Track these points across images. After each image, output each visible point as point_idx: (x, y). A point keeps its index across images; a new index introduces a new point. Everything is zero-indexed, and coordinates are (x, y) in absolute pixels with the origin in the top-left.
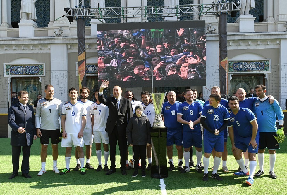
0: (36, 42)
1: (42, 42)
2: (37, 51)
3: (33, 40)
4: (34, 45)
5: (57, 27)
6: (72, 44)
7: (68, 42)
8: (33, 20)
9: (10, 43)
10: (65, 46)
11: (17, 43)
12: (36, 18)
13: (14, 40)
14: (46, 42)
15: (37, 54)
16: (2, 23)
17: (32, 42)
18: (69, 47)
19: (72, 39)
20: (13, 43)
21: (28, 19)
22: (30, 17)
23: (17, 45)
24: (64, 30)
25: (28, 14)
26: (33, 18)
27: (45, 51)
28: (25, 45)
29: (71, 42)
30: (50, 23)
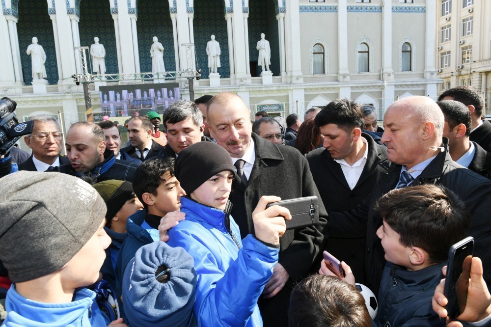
0: (50, 98)
1: (54, 98)
2: (51, 105)
3: (47, 97)
4: (48, 101)
5: (66, 85)
6: (80, 100)
7: (76, 97)
8: (44, 78)
9: (27, 99)
10: (75, 101)
11: (33, 99)
12: (46, 77)
13: (31, 97)
14: (58, 98)
15: (51, 108)
16: (16, 81)
17: (46, 98)
18: (78, 101)
19: (80, 95)
20: (30, 99)
21: (39, 78)
22: (41, 75)
23: (33, 101)
24: (72, 87)
25: (38, 74)
26: (44, 77)
27: (58, 105)
28: (40, 101)
29: (79, 97)
30: (59, 81)
